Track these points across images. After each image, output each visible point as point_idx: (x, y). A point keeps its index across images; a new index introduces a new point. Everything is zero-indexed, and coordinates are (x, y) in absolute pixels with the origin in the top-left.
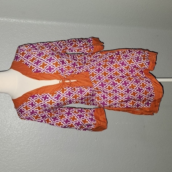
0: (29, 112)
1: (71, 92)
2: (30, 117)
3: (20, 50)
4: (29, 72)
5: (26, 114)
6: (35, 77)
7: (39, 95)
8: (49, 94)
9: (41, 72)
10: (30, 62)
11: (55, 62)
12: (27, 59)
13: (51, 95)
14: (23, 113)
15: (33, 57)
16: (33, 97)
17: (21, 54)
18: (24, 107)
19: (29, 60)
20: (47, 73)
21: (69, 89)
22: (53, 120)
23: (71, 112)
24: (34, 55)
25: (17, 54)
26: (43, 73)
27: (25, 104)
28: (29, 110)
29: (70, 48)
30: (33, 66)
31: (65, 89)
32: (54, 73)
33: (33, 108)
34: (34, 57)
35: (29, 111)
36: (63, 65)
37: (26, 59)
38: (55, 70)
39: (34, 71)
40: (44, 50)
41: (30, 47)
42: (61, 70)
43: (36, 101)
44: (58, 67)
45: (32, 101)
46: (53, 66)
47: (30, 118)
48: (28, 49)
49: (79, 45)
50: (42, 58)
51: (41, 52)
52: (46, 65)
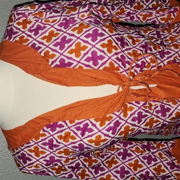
0: (41, 160)
1: (144, 113)
2: (45, 169)
3: (18, 14)
4: (41, 68)
5: (34, 165)
6: (56, 77)
7: (67, 122)
8: (92, 120)
9: (72, 67)
10: (44, 41)
11: (106, 42)
12: (35, 35)
13: (99, 122)
14: (28, 162)
15: (49, 29)
16: (53, 127)
17: (19, 24)
18: (30, 150)
19: (41, 37)
20: (87, 68)
21: (139, 106)
22: (93, 171)
23: (129, 152)
24: (52, 24)
25: (11, 24)
26: (76, 67)
27: (32, 143)
28: (41, 156)
29: (129, 11)
30: (51, 53)
31: (129, 105)
32: (105, 68)
33: (51, 151)
34: (52, 29)
35: (43, 157)
36: (124, 49)
37: (33, 36)
38: (106, 62)
39: (54, 64)
40: (77, 12)
41: (41, 8)
42: (120, 60)
43: (61, 137)
44: (113, 53)
45: (51, 137)
46: (101, 51)
47: (44, 171)
48: (36, 12)
49: (145, 6)
50: (72, 33)
51: (68, 18)
52: (84, 48)
